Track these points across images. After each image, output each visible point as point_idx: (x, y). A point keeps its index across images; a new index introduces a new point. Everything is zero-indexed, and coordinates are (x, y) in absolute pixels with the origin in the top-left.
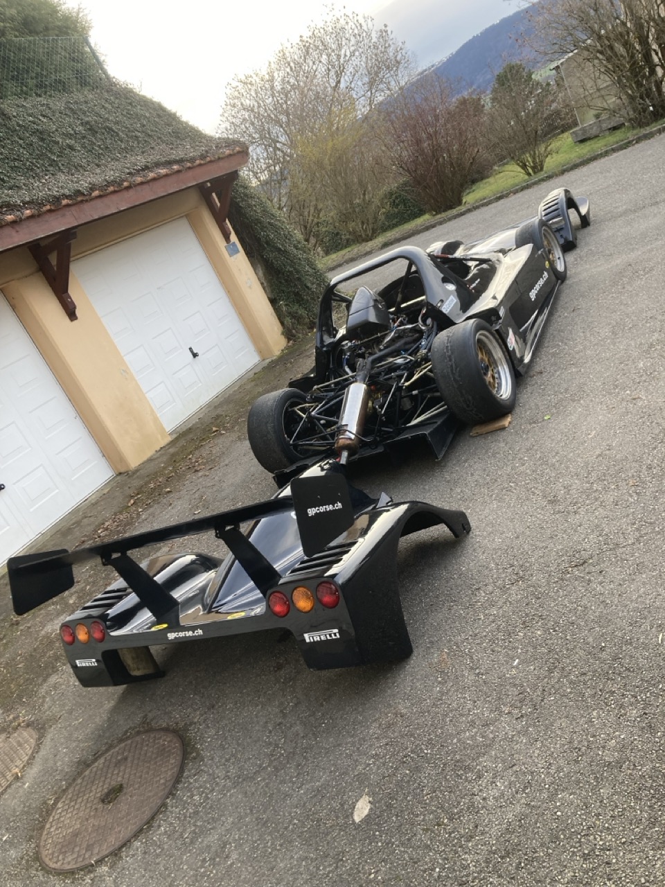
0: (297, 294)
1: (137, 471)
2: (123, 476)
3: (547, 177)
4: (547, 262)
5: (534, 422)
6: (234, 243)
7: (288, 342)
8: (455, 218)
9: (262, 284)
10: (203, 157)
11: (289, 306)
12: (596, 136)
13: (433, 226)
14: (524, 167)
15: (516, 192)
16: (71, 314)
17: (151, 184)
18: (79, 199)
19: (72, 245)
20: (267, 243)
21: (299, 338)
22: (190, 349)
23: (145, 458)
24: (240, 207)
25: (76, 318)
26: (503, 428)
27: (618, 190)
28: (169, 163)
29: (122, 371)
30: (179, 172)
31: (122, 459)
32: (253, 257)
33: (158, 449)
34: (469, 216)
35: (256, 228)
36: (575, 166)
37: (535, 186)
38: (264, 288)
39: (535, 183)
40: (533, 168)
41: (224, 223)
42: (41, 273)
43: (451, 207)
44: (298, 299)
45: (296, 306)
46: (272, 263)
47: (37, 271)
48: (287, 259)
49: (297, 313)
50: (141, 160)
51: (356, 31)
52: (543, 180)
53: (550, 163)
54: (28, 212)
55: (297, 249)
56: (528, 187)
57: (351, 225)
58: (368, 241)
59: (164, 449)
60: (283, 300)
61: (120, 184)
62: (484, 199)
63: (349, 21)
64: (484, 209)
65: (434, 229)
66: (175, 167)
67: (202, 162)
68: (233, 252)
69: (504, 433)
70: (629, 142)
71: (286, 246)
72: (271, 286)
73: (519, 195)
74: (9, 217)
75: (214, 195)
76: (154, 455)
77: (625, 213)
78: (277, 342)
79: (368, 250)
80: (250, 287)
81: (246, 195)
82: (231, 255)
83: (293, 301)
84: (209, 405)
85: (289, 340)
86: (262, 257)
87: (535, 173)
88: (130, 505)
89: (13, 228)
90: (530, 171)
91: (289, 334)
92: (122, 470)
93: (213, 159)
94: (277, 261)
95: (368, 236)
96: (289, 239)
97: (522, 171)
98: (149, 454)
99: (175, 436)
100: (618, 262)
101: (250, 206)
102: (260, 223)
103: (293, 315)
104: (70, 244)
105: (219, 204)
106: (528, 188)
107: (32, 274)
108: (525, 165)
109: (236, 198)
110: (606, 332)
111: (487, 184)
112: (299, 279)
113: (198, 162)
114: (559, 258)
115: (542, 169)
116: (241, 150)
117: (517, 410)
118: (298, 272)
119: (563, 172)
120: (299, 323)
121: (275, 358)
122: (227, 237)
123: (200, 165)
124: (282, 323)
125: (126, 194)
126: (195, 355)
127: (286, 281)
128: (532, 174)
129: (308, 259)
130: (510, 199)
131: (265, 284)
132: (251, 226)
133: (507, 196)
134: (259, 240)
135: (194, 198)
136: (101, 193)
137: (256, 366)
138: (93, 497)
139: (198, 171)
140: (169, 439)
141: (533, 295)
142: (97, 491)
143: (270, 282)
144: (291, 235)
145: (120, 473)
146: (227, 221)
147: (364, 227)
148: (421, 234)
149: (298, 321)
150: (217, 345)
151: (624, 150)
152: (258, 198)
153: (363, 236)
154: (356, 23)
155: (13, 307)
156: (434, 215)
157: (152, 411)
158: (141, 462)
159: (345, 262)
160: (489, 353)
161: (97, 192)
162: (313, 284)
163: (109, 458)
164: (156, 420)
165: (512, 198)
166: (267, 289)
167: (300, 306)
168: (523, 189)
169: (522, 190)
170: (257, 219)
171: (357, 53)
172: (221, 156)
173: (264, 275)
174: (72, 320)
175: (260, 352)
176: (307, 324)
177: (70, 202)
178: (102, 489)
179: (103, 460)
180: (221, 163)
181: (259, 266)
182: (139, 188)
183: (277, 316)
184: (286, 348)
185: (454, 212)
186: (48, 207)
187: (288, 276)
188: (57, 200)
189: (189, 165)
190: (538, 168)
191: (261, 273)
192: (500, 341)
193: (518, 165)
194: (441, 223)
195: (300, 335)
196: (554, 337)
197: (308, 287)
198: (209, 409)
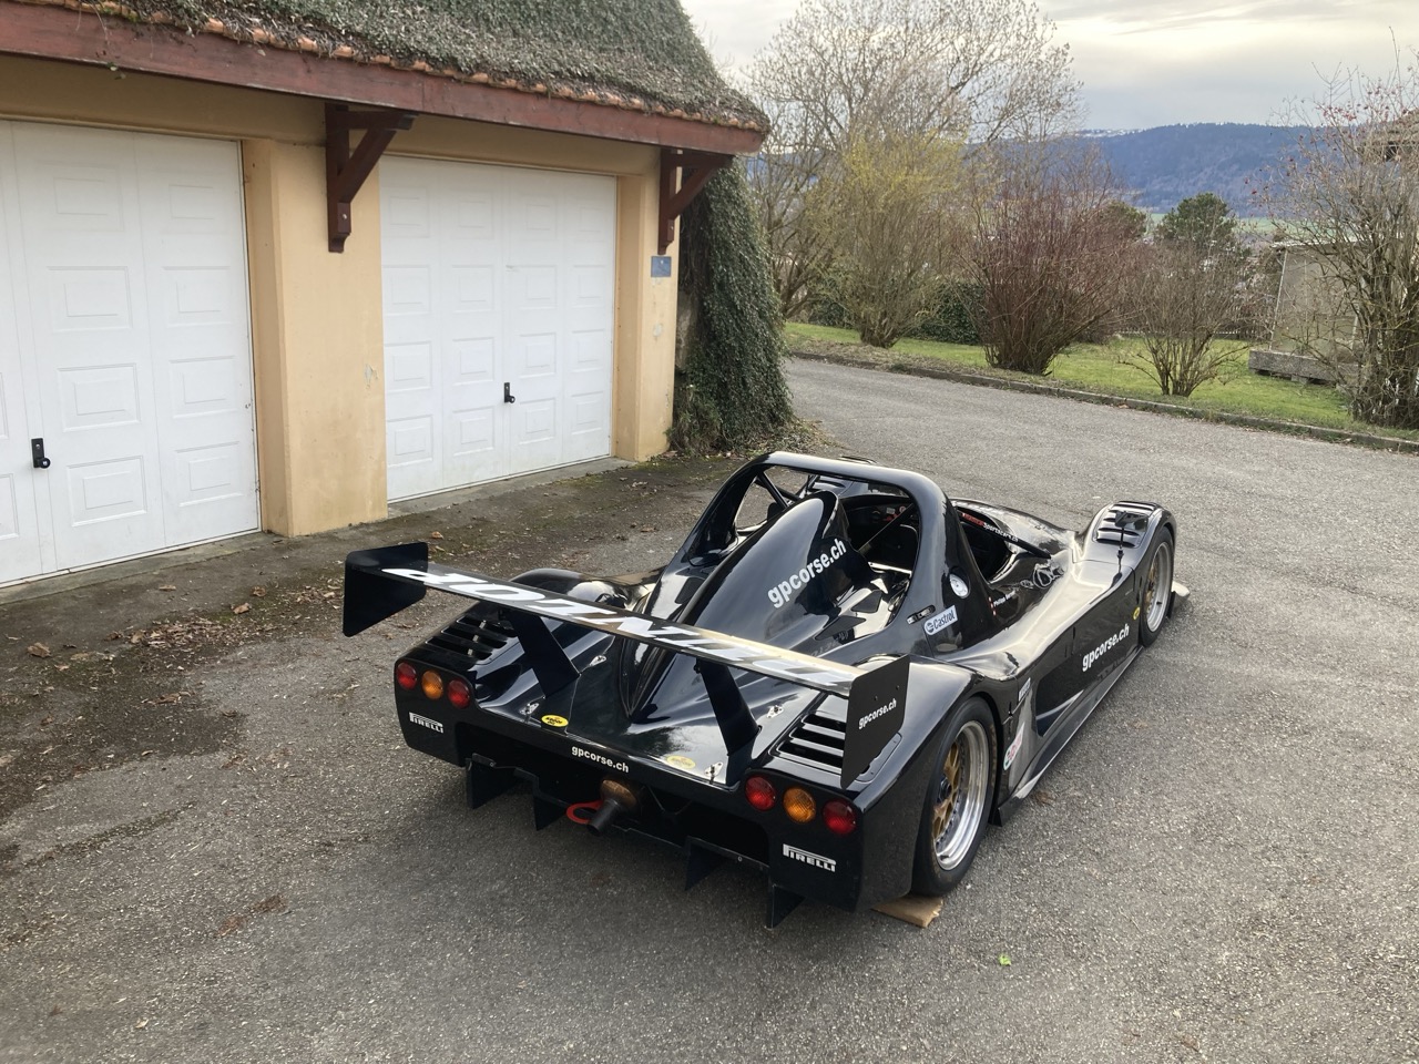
0: (723, 385)
1: (296, 545)
2: (271, 540)
3: (1191, 412)
4: (1138, 609)
5: (978, 954)
6: (670, 258)
7: (669, 450)
8: (1022, 391)
9: (678, 341)
10: (690, 108)
11: (701, 396)
12: (1286, 377)
13: (984, 383)
14: (1165, 374)
15: (1133, 406)
16: (336, 241)
17: (582, 107)
18: (447, 70)
19: (396, 136)
20: (721, 286)
21: (688, 453)
22: (507, 385)
23: (324, 528)
24: (711, 210)
25: (340, 250)
26: (918, 926)
27: (1296, 515)
28: (632, 90)
29: (369, 371)
30: (639, 111)
31: (284, 511)
32: (688, 293)
33: (356, 522)
34: (1044, 399)
35: (715, 255)
36: (1241, 422)
37: (1167, 415)
38: (677, 350)
39: (1169, 411)
40: (1176, 384)
41: (670, 221)
42: (324, 149)
43: (1024, 370)
44: (721, 395)
45: (712, 403)
46: (711, 319)
47: (320, 145)
48: (738, 325)
49: (707, 413)
50: (590, 61)
51: (1023, 31)
52: (1183, 413)
53: (1203, 393)
54: (346, 50)
55: (760, 317)
56: (1155, 410)
57: (867, 309)
58: (877, 345)
59: (364, 529)
60: (696, 383)
61: (531, 82)
62: (1080, 389)
63: (1022, 11)
64: (1072, 403)
65: (982, 388)
66: (637, 101)
67: (685, 116)
68: (660, 270)
69: (913, 939)
70: (1340, 436)
71: (745, 306)
72: (690, 352)
73: (1137, 415)
74: (308, 41)
75: (679, 170)
76: (342, 530)
77: (1295, 573)
78: (651, 439)
79: (871, 360)
80: (656, 338)
81: (729, 196)
82: (654, 274)
83: (712, 393)
84: (485, 488)
85: (672, 446)
86: (702, 301)
87: (1174, 393)
88: (237, 611)
89: (305, 61)
90: (1171, 387)
91: (676, 438)
92: (276, 529)
93: (704, 119)
94: (720, 320)
95: (882, 337)
96: (757, 296)
97: (1158, 377)
98: (335, 523)
99: (397, 513)
100: (1254, 670)
101: (726, 215)
102: (727, 249)
103: (699, 414)
104: (395, 132)
105: (678, 187)
106: (1154, 412)
107: (304, 144)
108: (1168, 374)
109: (711, 193)
110: (1181, 818)
111: (1094, 355)
112: (739, 364)
113: (678, 112)
114: (1159, 603)
115: (1187, 393)
116: (757, 127)
117: (961, 896)
118: (743, 352)
119: (1219, 420)
120: (701, 431)
121: (634, 464)
122: (663, 243)
123: (680, 118)
124: (676, 416)
125: (533, 105)
126: (508, 398)
127: (718, 357)
128: (1171, 392)
129: (769, 341)
130: (1120, 413)
131: (683, 345)
132: (711, 248)
133: (1118, 404)
134: (710, 273)
135: (644, 161)
136: (491, 81)
137: (598, 461)
138: (199, 551)
139: (668, 126)
140: (384, 514)
141: (1088, 661)
142: (213, 543)
143: (692, 344)
144: (764, 292)
145: (270, 532)
146: (677, 221)
147: (884, 322)
148: (959, 385)
149: (702, 427)
150: (554, 399)
151: (1327, 444)
152: (746, 210)
153: (875, 335)
154: (1030, 19)
155: (246, 180)
156: (994, 366)
157: (383, 456)
158: (314, 531)
159: (828, 357)
160: (964, 762)
161: (485, 76)
162: (757, 382)
163: (266, 497)
164: (381, 473)
165: (1124, 413)
166: (681, 353)
167: (717, 405)
168: (1145, 408)
169: (1144, 410)
170: (725, 242)
171: (1009, 61)
172: (721, 122)
173: (690, 328)
174: (331, 250)
175: (617, 442)
176: (713, 438)
177: (428, 69)
178: (221, 544)
179: (254, 497)
180: (714, 133)
181: (689, 312)
182: (559, 104)
183: (674, 401)
184: (661, 459)
185: (1027, 379)
186: (386, 59)
187: (724, 352)
188: (411, 54)
189: (661, 108)
190: (1183, 388)
191: (685, 324)
192: (995, 748)
193: (1158, 366)
194: (997, 385)
195: (693, 450)
196: (1088, 762)
197: (744, 383)
198: (480, 496)
